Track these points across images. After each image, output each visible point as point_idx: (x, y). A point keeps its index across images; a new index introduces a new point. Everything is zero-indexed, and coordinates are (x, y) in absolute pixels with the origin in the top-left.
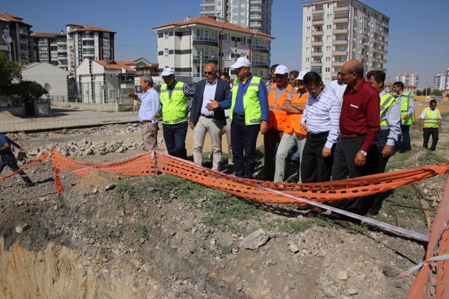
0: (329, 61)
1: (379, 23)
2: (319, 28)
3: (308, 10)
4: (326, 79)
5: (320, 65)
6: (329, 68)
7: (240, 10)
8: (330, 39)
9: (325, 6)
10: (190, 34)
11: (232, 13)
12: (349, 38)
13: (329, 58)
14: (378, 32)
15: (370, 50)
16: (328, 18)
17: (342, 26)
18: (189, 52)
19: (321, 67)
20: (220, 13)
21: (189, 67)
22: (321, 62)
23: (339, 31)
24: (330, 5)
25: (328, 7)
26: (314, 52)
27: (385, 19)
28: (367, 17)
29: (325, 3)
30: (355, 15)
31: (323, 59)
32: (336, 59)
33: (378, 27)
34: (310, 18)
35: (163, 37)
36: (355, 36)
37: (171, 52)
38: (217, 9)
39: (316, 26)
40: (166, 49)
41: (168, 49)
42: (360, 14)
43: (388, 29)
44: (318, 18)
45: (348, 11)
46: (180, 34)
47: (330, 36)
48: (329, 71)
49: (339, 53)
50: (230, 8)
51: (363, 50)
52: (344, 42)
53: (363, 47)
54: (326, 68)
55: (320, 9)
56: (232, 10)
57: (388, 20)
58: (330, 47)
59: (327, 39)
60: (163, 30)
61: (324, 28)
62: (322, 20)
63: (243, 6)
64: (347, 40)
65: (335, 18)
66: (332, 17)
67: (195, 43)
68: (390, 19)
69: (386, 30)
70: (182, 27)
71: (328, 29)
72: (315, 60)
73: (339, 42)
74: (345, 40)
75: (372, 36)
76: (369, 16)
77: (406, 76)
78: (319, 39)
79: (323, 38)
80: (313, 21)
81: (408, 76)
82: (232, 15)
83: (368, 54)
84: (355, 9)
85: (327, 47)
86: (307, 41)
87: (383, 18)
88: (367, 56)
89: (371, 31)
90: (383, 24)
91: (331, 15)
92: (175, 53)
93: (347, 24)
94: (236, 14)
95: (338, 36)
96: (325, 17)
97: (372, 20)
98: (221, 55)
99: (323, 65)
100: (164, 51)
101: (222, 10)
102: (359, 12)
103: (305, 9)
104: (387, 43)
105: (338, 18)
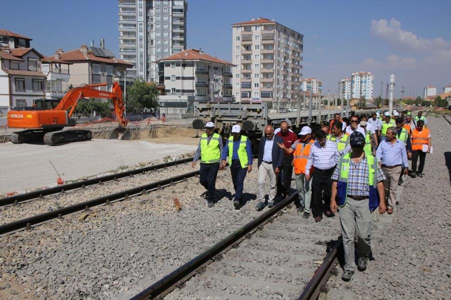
0: (258, 77)
1: (296, 41)
2: (248, 47)
3: (237, 30)
4: (255, 93)
5: (249, 81)
6: (258, 84)
7: (163, 22)
8: (259, 58)
9: (253, 28)
10: (194, 66)
11: (154, 25)
12: (275, 58)
13: (258, 74)
14: (295, 50)
15: (290, 66)
16: (256, 39)
17: (268, 47)
18: (192, 78)
19: (250, 82)
20: (142, 24)
21: (192, 89)
22: (250, 78)
23: (266, 51)
24: (257, 28)
25: (256, 29)
26: (244, 69)
27: (300, 37)
28: (287, 37)
29: (253, 26)
30: (279, 37)
31: (253, 76)
32: (264, 76)
33: (295, 45)
34: (239, 37)
35: (170, 66)
36: (279, 56)
37: (178, 78)
38: (139, 20)
39: (245, 46)
40: (172, 76)
41: (175, 76)
42: (282, 35)
43: (302, 46)
44: (247, 38)
45: (274, 34)
46: (184, 65)
47: (258, 55)
48: (258, 86)
49: (266, 71)
50: (152, 19)
51: (285, 66)
52: (271, 61)
53: (285, 64)
54: (255, 84)
55: (249, 31)
56: (154, 22)
57: (302, 38)
58: (258, 65)
59: (256, 58)
60: (170, 62)
61: (253, 47)
62: (251, 40)
63: (166, 19)
64: (273, 59)
65: (263, 40)
66: (259, 39)
67: (197, 73)
68: (303, 36)
69: (301, 46)
70: (187, 61)
71: (256, 49)
72: (244, 76)
73: (266, 61)
74: (272, 59)
75: (291, 53)
76: (288, 36)
77: (307, 82)
78: (247, 57)
79: (252, 57)
80: (243, 41)
81: (310, 83)
82: (154, 27)
83: (288, 69)
84: (279, 31)
85: (256, 65)
86: (237, 59)
87: (298, 36)
88: (288, 71)
89: (290, 49)
90: (299, 42)
91: (259, 36)
92: (182, 79)
93: (272, 45)
94: (159, 26)
95: (265, 55)
96: (253, 38)
97: (291, 39)
98: (209, 80)
99: (253, 81)
100: (171, 77)
101: (144, 21)
102: (281, 33)
103: (235, 29)
104: (302, 58)
105: (265, 40)
